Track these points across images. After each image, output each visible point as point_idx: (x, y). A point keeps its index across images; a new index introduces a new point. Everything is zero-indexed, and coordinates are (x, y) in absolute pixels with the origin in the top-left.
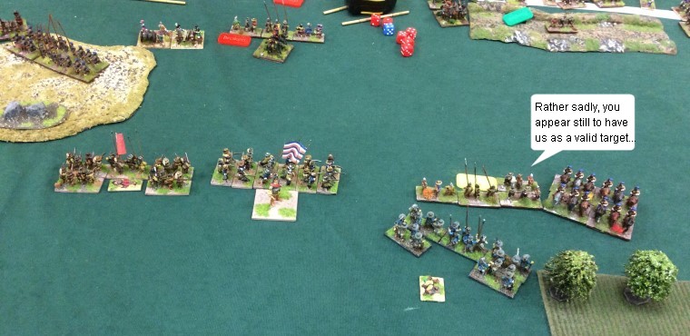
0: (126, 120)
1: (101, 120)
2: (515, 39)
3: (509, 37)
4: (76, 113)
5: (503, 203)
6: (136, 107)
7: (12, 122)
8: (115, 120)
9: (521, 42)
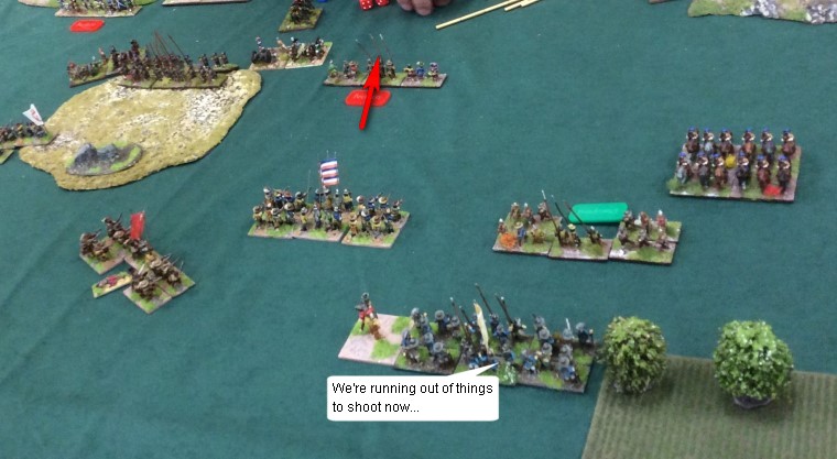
0: (199, 159)
1: (172, 162)
2: (756, 10)
3: (747, 8)
4: (152, 154)
5: (613, 254)
6: (215, 144)
7: (83, 168)
8: (186, 160)
9: (766, 14)
